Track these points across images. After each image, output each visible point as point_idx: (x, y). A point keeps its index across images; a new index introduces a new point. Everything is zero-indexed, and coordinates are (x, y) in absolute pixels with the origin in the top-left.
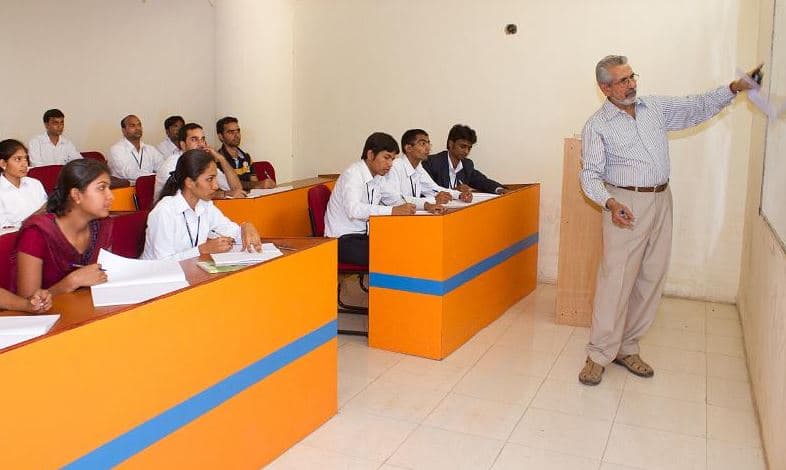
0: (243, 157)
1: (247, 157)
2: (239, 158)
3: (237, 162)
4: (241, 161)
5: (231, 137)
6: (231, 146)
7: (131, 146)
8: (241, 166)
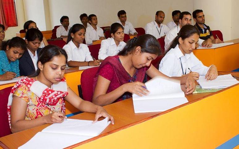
0: (206, 28)
1: (208, 28)
2: (204, 29)
3: (204, 30)
4: (205, 30)
5: (200, 19)
6: (201, 24)
7: (157, 24)
8: (205, 32)
